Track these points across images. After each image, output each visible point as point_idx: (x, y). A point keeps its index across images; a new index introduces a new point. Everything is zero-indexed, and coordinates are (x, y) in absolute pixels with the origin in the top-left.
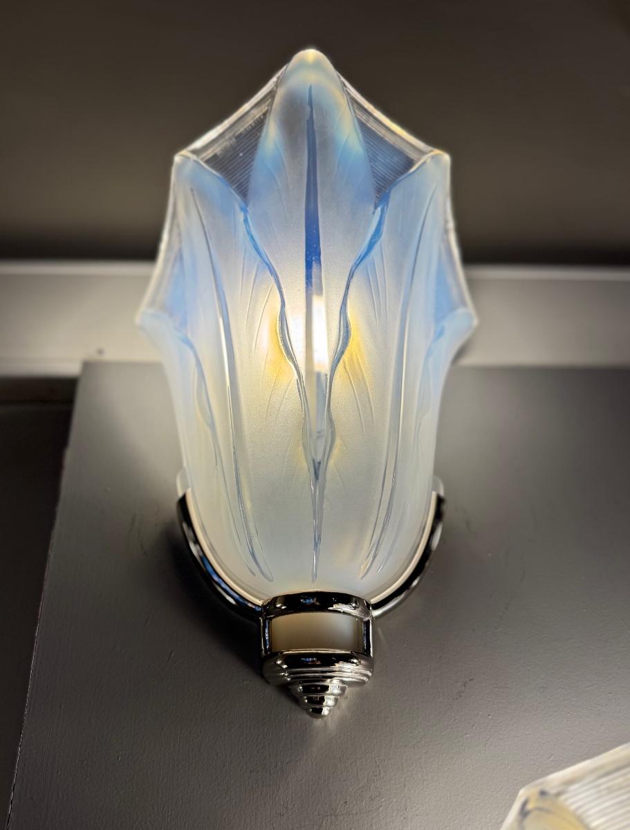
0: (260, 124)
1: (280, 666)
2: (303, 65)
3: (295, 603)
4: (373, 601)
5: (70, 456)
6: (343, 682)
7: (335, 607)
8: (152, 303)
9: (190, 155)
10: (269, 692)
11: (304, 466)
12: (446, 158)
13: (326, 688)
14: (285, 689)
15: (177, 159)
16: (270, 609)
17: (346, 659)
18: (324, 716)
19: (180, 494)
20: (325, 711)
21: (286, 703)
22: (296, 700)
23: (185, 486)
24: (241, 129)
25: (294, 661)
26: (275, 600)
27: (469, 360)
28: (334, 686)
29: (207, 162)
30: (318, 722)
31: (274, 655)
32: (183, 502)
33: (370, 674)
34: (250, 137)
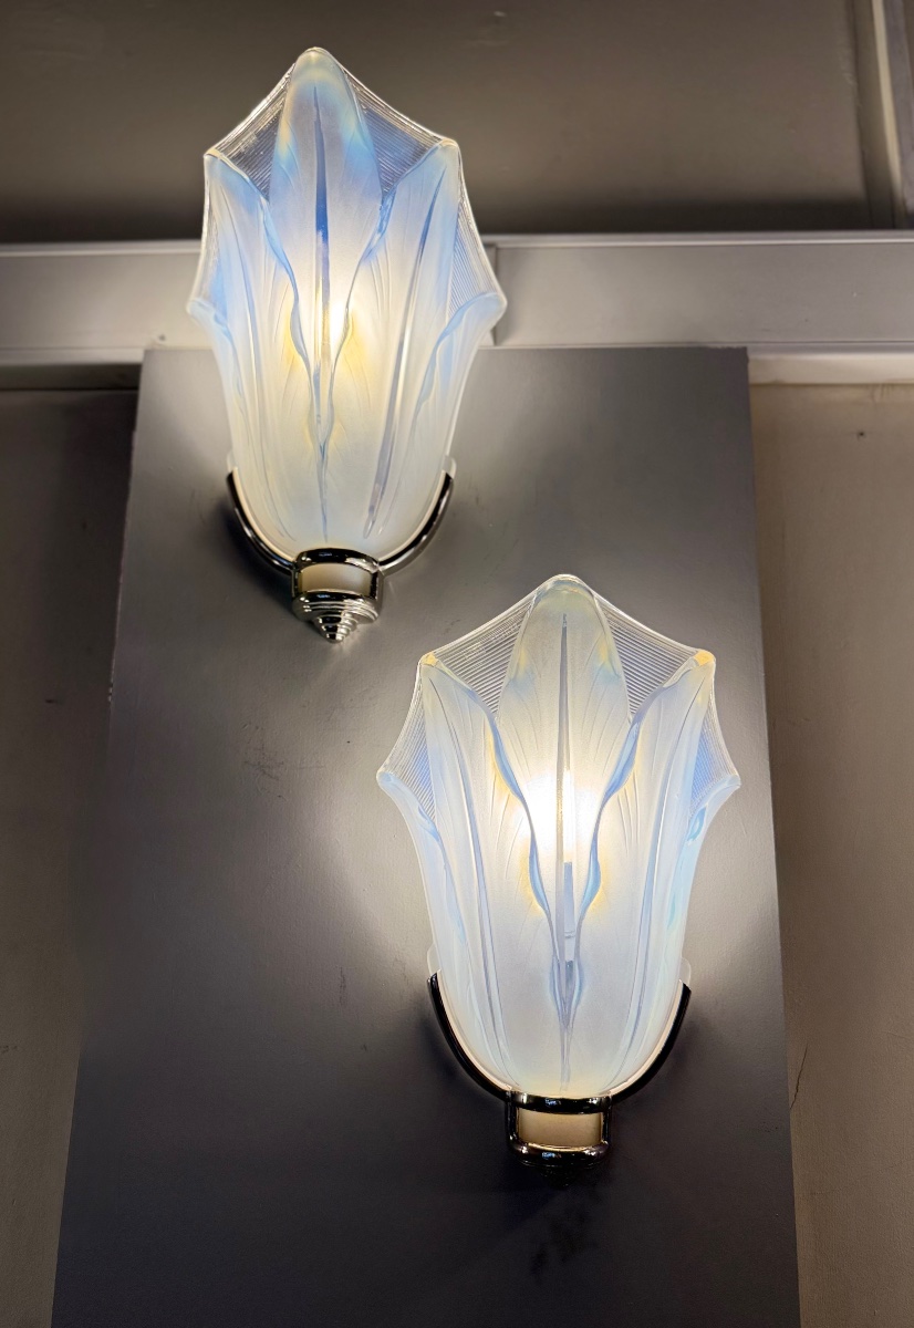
0: (275, 123)
1: (303, 602)
2: (308, 65)
3: (317, 556)
4: (381, 559)
5: (138, 439)
6: (353, 615)
7: (348, 560)
8: (199, 294)
9: (218, 154)
10: (300, 626)
11: (311, 448)
12: (454, 144)
13: (339, 619)
14: (311, 623)
15: (206, 158)
16: (298, 565)
17: (354, 597)
18: (339, 642)
19: (230, 471)
20: (339, 637)
21: (313, 634)
22: (319, 631)
23: (234, 464)
24: (262, 126)
25: (313, 597)
26: (302, 554)
27: (513, 342)
28: (346, 618)
29: (233, 160)
30: (336, 647)
31: (299, 594)
32: (230, 478)
33: (376, 615)
34: (268, 135)
